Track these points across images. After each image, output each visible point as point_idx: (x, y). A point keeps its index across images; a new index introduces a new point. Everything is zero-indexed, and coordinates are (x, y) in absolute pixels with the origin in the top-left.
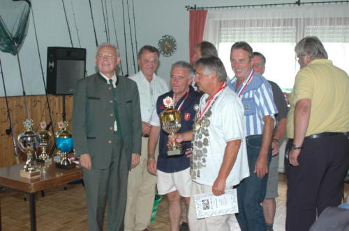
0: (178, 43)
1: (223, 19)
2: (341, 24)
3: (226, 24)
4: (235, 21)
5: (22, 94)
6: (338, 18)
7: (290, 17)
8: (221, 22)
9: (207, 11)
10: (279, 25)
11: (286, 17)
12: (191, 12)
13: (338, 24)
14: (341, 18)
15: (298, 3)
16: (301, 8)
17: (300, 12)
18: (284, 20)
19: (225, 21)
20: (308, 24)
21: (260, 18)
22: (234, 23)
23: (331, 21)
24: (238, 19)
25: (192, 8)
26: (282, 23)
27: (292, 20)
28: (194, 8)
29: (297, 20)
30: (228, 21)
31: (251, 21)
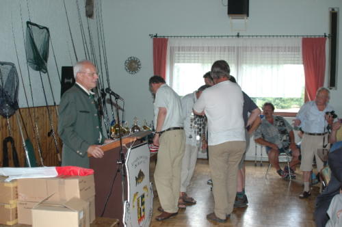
1: (181, 46)
3: (183, 49)
5: (53, 104)
6: (267, 47)
7: (233, 46)
8: (179, 47)
9: (167, 40)
12: (154, 39)
15: (238, 36)
16: (240, 40)
17: (240, 42)
18: (229, 47)
19: (182, 47)
20: (246, 51)
21: (210, 46)
22: (189, 49)
24: (192, 46)
26: (227, 50)
27: (234, 47)
28: (156, 36)
29: (238, 47)
30: (184, 47)
31: (203, 47)
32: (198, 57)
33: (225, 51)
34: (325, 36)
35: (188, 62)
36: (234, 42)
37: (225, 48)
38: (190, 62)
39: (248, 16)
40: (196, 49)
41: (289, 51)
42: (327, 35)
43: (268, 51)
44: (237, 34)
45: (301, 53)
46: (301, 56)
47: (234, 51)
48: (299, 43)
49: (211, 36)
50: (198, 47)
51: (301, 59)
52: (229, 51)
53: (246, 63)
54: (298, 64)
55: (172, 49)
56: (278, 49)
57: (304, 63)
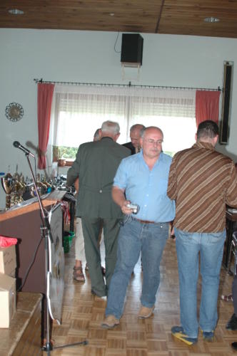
1: (68, 92)
3: (71, 96)
4: (78, 95)
6: (160, 98)
7: (124, 95)
8: (66, 95)
9: (54, 85)
10: (115, 100)
11: (121, 95)
12: (39, 84)
14: (162, 99)
15: (130, 85)
17: (132, 92)
18: (120, 97)
19: (69, 94)
20: (138, 101)
21: (100, 94)
22: (77, 97)
23: (155, 100)
24: (81, 93)
26: (118, 99)
27: (125, 97)
28: (41, 81)
29: (129, 97)
30: (72, 94)
31: (92, 95)
34: (219, 90)
36: (125, 92)
37: (115, 97)
38: (77, 111)
39: (141, 64)
40: (85, 97)
41: (182, 104)
42: (221, 88)
43: (161, 102)
44: (128, 84)
45: (194, 106)
46: (194, 109)
47: (125, 101)
49: (102, 84)
50: (87, 95)
51: (194, 112)
53: (137, 114)
54: (191, 117)
55: (58, 96)
56: (171, 101)
57: (196, 117)
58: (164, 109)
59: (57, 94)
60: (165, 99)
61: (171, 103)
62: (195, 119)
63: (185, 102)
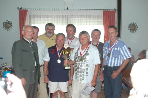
0: (13, 24)
2: (85, 18)
3: (37, 16)
4: (41, 15)
6: (84, 16)
8: (34, 15)
9: (28, 10)
11: (63, 14)
12: (20, 11)
13: (84, 18)
14: (85, 16)
15: (68, 9)
16: (69, 11)
18: (62, 15)
19: (36, 15)
20: (72, 18)
21: (52, 14)
22: (40, 16)
23: (81, 16)
24: (42, 14)
25: (20, 9)
27: (65, 15)
28: (21, 9)
29: (68, 15)
31: (48, 15)
32: (45, 21)
33: (60, 18)
34: (115, 10)
35: (39, 24)
36: (66, 13)
37: (60, 15)
38: (40, 24)
41: (96, 18)
42: (116, 9)
44: (67, 8)
45: (102, 19)
46: (102, 21)
47: (65, 18)
48: (101, 13)
50: (45, 15)
51: (102, 22)
52: (62, 18)
54: (101, 25)
55: (30, 16)
56: (90, 17)
57: (104, 25)
58: (86, 21)
59: (29, 15)
60: (86, 16)
61: (90, 18)
62: (103, 26)
63: (98, 17)
